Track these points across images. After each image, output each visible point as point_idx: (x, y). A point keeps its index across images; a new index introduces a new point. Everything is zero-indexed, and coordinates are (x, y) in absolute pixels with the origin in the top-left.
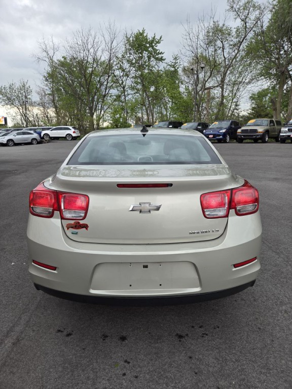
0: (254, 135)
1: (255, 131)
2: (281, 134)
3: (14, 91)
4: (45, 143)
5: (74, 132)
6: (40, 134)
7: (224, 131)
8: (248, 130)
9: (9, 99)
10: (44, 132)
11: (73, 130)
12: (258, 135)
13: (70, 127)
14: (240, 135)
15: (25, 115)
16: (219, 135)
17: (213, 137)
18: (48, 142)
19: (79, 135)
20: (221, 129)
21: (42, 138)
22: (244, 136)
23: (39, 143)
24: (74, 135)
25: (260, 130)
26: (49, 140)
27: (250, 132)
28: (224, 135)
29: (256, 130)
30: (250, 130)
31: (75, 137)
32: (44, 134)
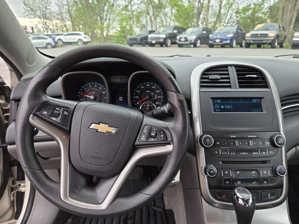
0: (264, 40)
1: (266, 36)
2: (294, 39)
3: (35, 2)
4: (59, 47)
5: (85, 37)
6: (54, 39)
7: (231, 35)
8: (258, 34)
9: (32, 10)
10: (57, 38)
11: (84, 35)
12: (269, 40)
13: (82, 33)
14: (250, 40)
15: (45, 23)
16: (227, 40)
17: (221, 42)
18: (61, 47)
19: (90, 40)
20: (228, 33)
21: (56, 43)
22: (253, 41)
23: (53, 47)
24: (85, 40)
25: (272, 34)
26: (62, 45)
27: (260, 36)
28: (231, 39)
29: (267, 34)
30: (261, 34)
31: (86, 42)
32: (58, 39)
